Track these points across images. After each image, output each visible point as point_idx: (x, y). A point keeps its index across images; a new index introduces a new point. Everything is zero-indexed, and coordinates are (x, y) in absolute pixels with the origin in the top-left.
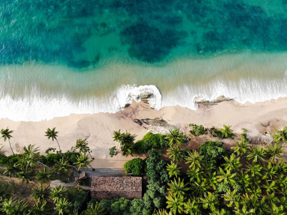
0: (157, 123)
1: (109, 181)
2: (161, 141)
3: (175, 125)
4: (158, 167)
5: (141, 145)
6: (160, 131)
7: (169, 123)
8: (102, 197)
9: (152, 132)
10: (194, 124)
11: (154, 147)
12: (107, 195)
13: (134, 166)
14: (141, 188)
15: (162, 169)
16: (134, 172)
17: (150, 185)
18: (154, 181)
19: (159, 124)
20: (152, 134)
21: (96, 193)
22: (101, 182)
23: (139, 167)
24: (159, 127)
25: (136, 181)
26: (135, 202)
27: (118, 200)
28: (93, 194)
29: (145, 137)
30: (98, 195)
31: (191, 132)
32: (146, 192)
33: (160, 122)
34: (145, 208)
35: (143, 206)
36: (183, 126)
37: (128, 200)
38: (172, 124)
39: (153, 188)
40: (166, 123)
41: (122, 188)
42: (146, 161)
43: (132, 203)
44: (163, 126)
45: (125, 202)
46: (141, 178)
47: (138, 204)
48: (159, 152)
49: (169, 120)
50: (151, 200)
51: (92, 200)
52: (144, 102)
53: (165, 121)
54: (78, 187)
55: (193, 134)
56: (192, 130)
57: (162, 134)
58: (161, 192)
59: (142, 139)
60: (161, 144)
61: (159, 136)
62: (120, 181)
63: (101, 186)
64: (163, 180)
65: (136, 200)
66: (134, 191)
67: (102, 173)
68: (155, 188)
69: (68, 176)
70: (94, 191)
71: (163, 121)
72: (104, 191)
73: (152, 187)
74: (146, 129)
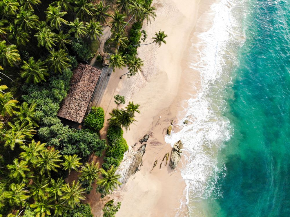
0: (136, 162)
1: (90, 86)
2: (113, 159)
3: (126, 184)
4: (82, 145)
5: (117, 133)
6: (125, 162)
7: (132, 177)
8: (77, 74)
9: (127, 152)
10: (118, 209)
11: (108, 148)
12: (76, 80)
13: (96, 118)
14: (70, 118)
15: (79, 149)
16: (90, 117)
17: (67, 130)
18: (69, 135)
19: (134, 164)
20: (126, 151)
21: (82, 69)
22: (92, 78)
23: (92, 124)
24: (130, 162)
25: (79, 115)
26: (55, 107)
27: (65, 89)
28: (82, 65)
29: (125, 141)
30: (80, 71)
31: (112, 201)
32: (61, 122)
33: (136, 165)
34: (43, 116)
35: (47, 114)
36: (122, 193)
37: (61, 100)
38: (129, 180)
39: (61, 132)
40: (133, 173)
41: (77, 98)
42: (96, 134)
43: (55, 103)
44: (130, 168)
45: (60, 96)
46: (80, 122)
47: (51, 110)
48: (100, 152)
49: (134, 178)
50: (50, 125)
51: (77, 63)
52: (166, 154)
53: (136, 172)
54: (97, 54)
55: (109, 202)
56: (113, 203)
57: (121, 164)
58: (53, 139)
59: (123, 138)
60: (109, 159)
61: (119, 158)
62: (86, 98)
63: (88, 76)
64: (66, 146)
65: (57, 108)
66: (69, 111)
67: (102, 82)
68: (61, 134)
69: (111, 47)
70: (84, 68)
71: (136, 170)
72: (81, 78)
73: (64, 131)
74: (133, 146)
